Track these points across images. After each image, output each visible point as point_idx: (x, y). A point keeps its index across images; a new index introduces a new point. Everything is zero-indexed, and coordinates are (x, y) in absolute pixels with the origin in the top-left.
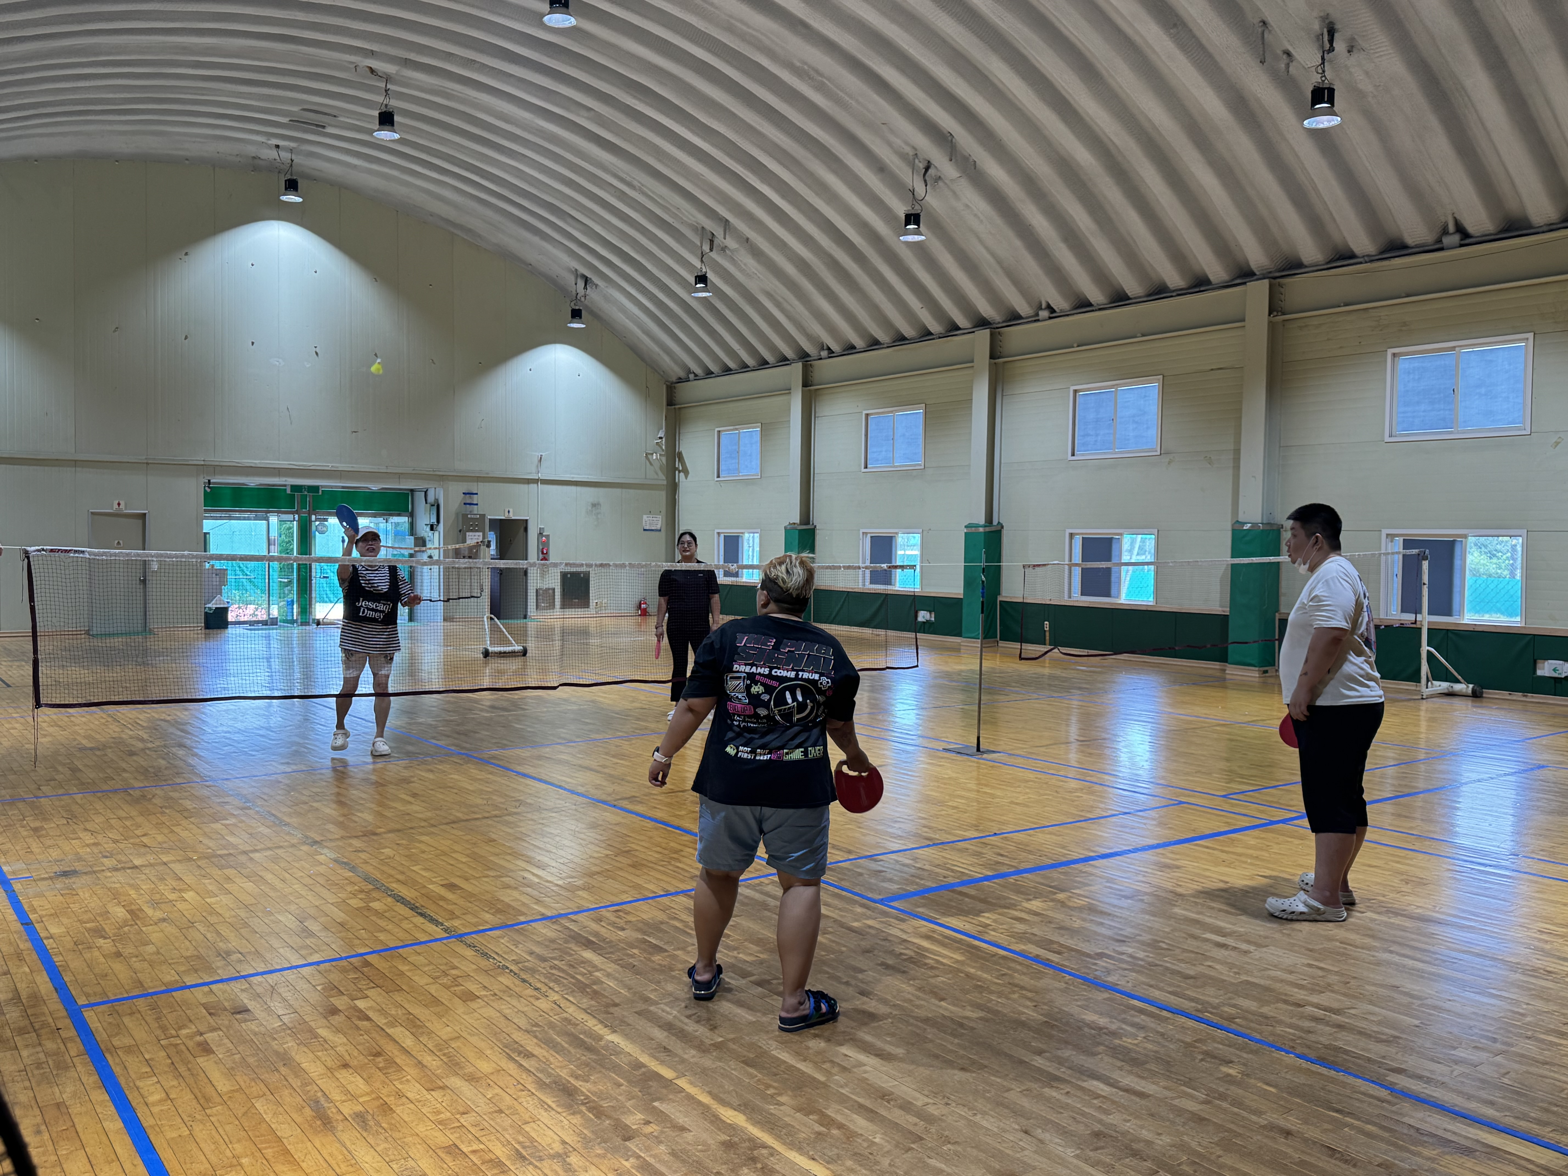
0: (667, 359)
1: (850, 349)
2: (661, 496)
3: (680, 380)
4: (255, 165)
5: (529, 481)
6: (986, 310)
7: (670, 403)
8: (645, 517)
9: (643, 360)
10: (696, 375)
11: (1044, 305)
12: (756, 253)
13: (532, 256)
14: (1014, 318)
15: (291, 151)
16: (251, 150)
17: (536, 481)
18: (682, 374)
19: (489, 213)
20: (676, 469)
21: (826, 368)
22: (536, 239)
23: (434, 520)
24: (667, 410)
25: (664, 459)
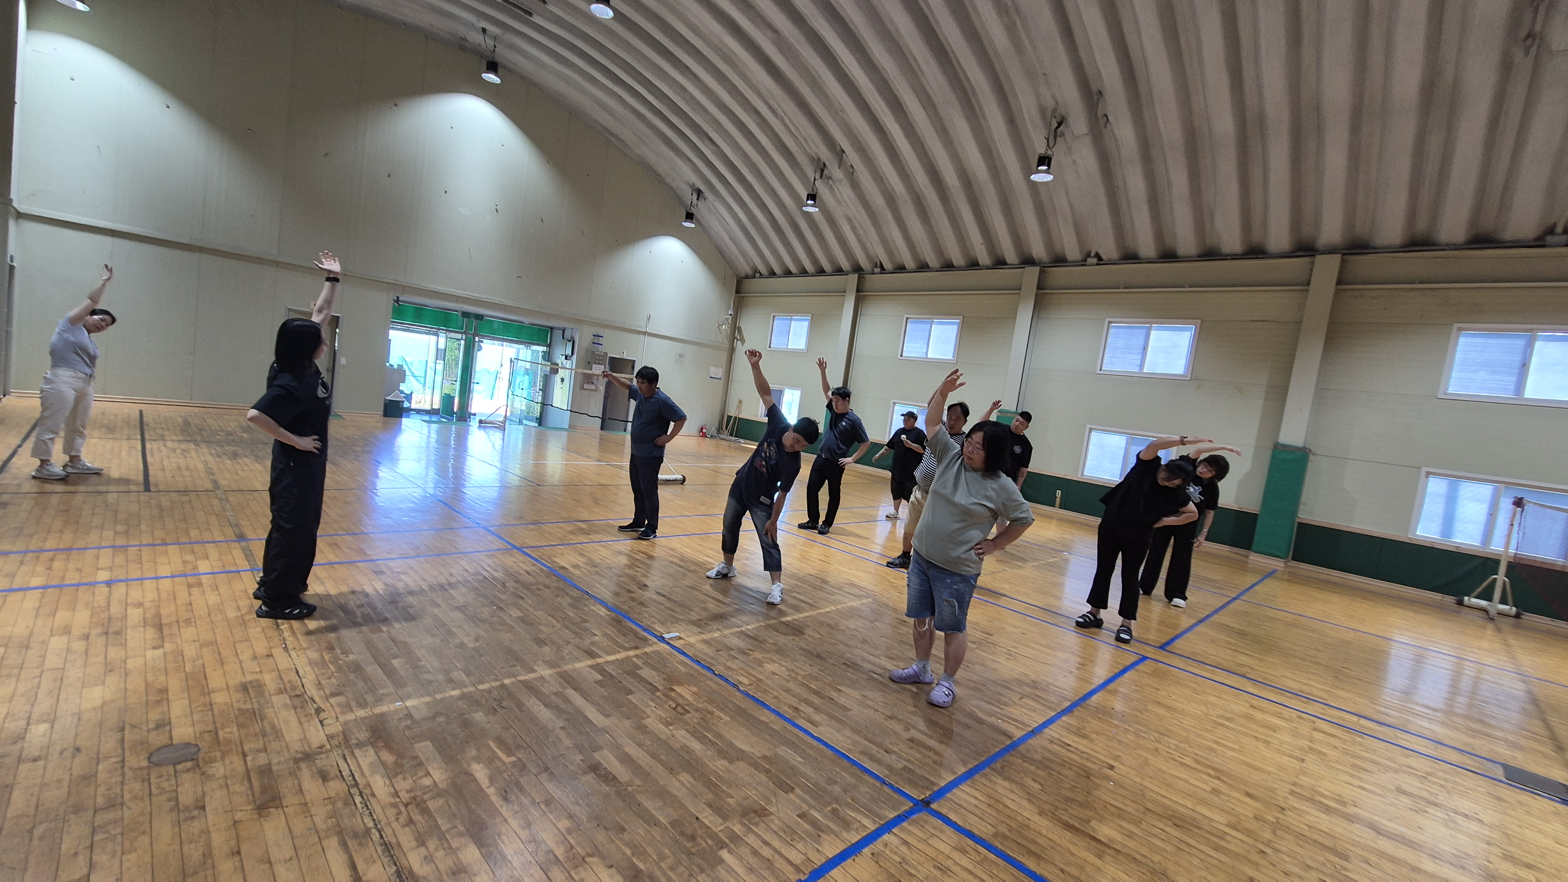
0: (742, 260)
1: (901, 269)
2: (724, 355)
3: (747, 277)
4: (462, 46)
5: (639, 333)
6: (1039, 250)
7: (737, 292)
8: (712, 368)
9: (725, 259)
10: (761, 274)
11: (1093, 254)
12: (855, 185)
13: (662, 168)
14: (1060, 260)
15: (495, 38)
16: (461, 30)
17: (645, 333)
18: (749, 271)
19: (641, 126)
20: (735, 338)
21: (875, 280)
22: (672, 154)
23: (569, 352)
24: (735, 297)
25: (729, 330)
